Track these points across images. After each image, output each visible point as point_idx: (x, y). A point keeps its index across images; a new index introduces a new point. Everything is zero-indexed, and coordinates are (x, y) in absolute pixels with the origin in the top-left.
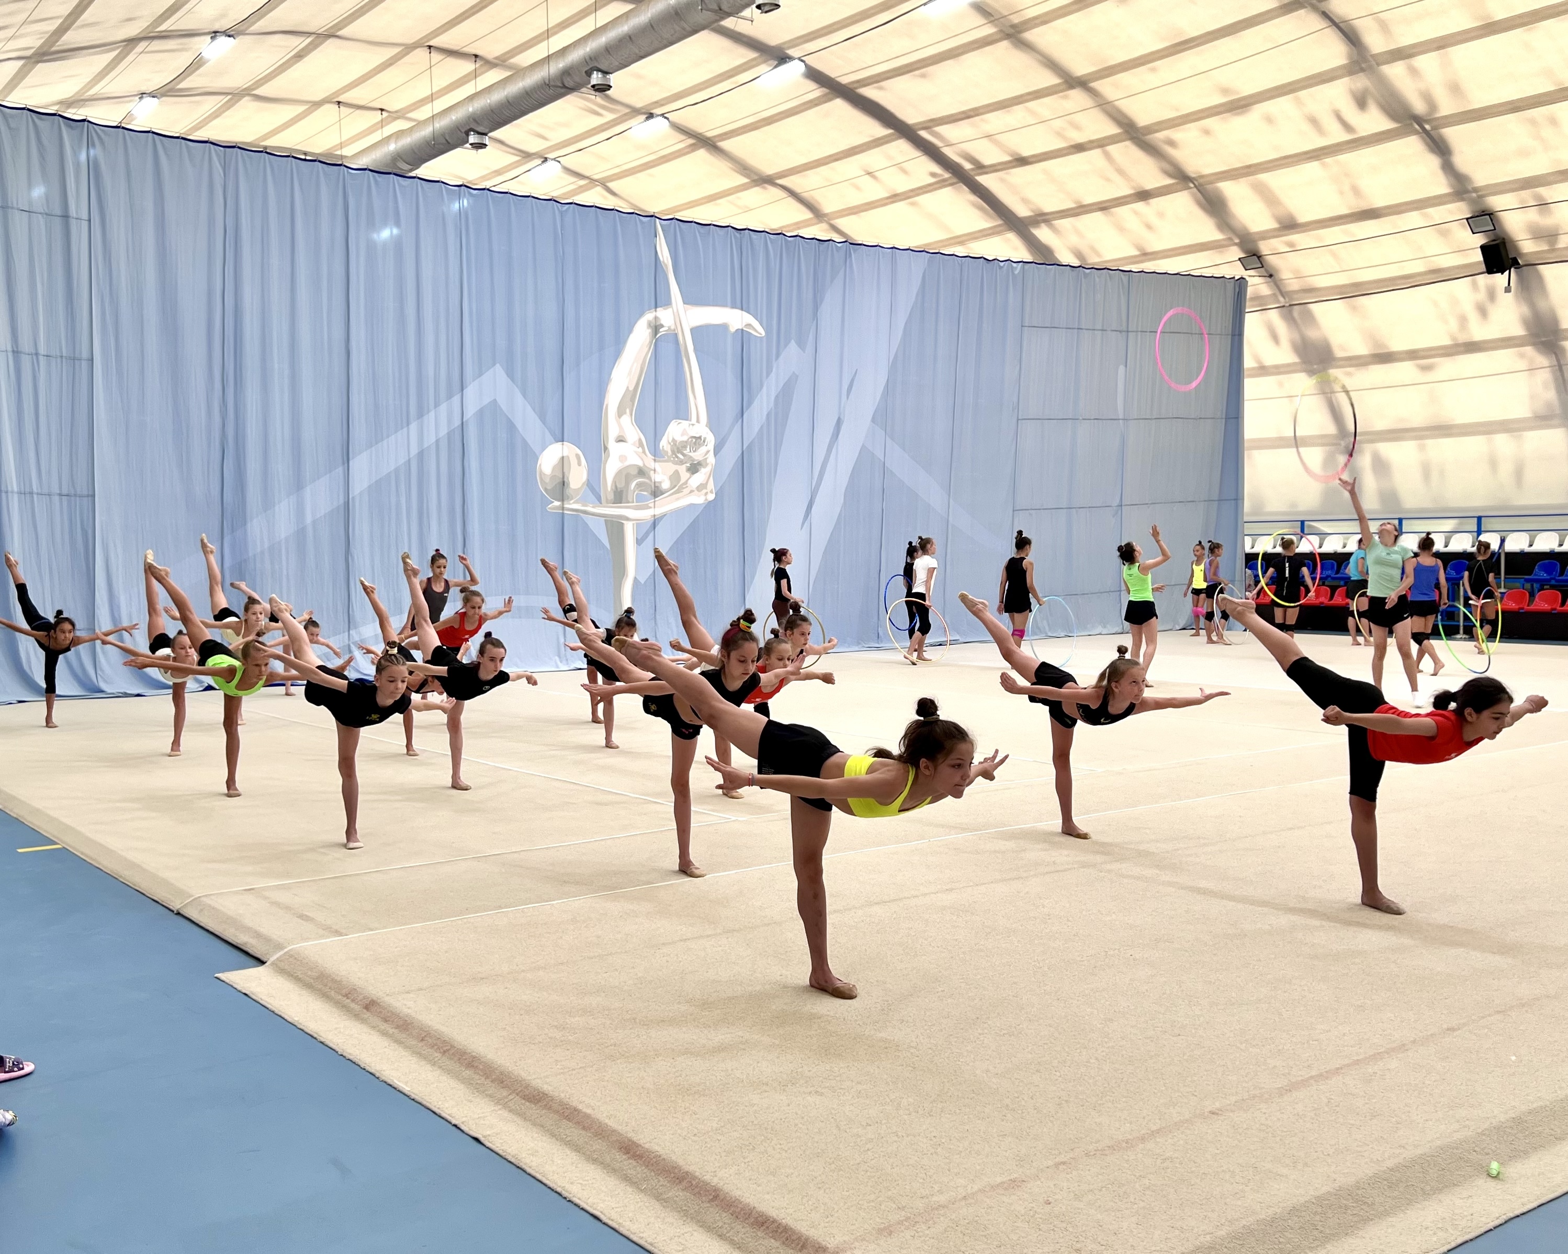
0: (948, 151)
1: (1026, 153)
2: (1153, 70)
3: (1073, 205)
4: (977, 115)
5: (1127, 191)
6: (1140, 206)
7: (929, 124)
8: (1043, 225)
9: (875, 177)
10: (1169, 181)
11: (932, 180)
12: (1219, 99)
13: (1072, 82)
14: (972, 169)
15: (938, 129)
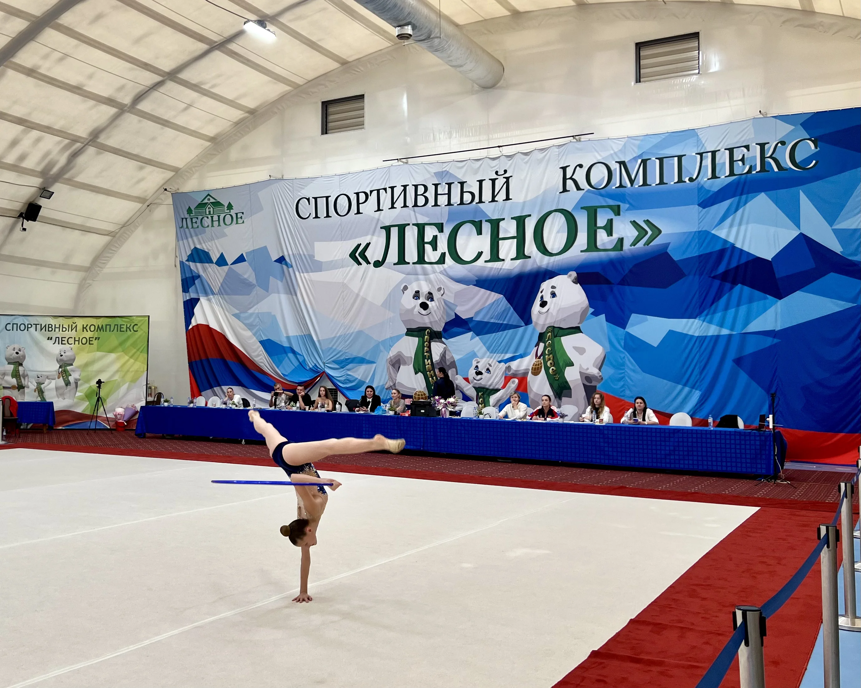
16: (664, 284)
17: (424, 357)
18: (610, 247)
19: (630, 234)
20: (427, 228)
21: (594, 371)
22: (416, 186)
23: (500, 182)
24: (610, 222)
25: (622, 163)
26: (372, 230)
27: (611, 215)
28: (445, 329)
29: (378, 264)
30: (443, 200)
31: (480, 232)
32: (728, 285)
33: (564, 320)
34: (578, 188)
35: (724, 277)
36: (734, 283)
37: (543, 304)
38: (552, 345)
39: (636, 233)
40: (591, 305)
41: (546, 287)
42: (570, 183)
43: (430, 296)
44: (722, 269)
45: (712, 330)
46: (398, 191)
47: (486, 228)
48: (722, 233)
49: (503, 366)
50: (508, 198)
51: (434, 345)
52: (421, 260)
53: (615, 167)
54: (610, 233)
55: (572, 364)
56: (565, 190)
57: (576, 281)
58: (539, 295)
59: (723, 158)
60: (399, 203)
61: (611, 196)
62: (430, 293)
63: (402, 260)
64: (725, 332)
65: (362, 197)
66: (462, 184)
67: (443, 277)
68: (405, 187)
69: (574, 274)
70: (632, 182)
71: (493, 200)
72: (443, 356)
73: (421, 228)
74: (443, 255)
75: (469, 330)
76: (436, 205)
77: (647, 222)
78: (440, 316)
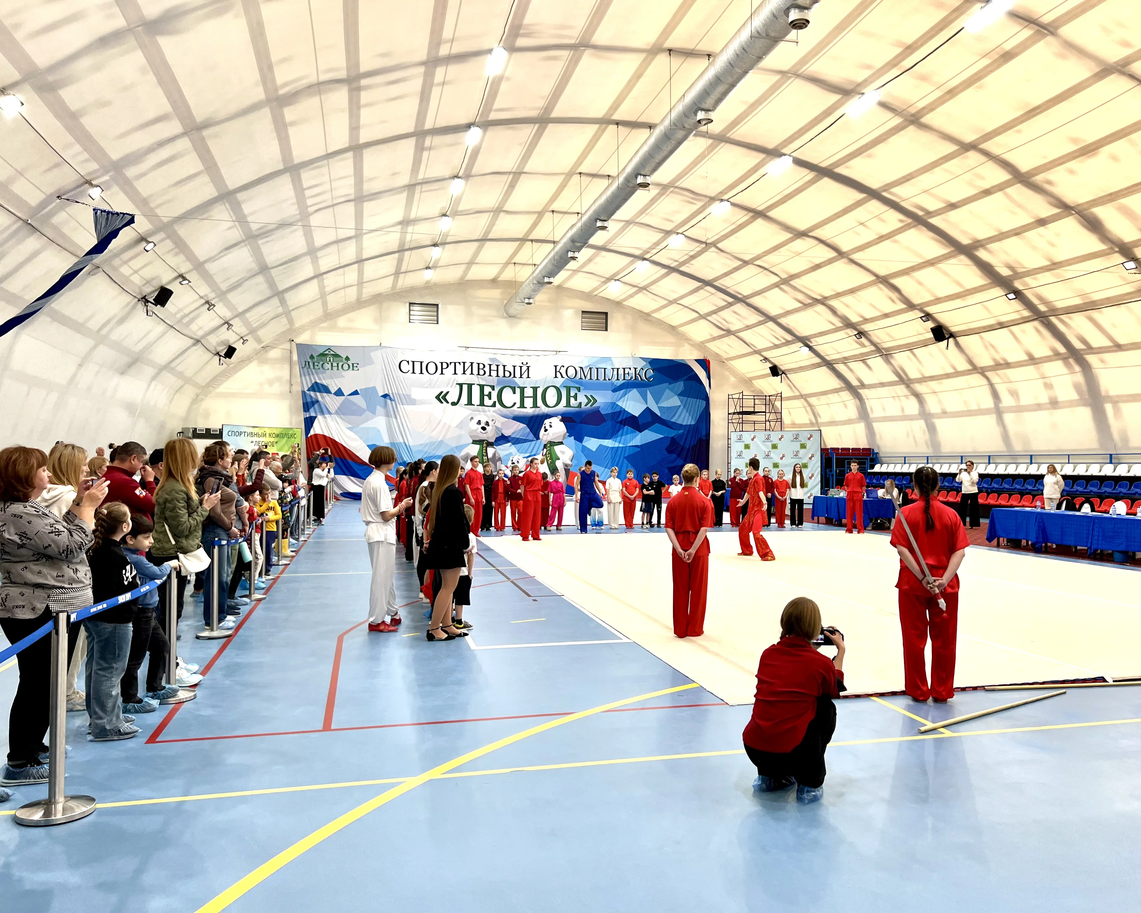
0: (904, 204)
1: (954, 200)
2: (1019, 131)
3: (996, 233)
4: (913, 178)
5: (1028, 220)
6: (1041, 230)
7: (886, 188)
8: (980, 249)
9: (865, 226)
10: (1057, 211)
11: (901, 225)
12: (1072, 148)
13: (966, 147)
14: (924, 215)
15: (893, 190)
16: (598, 424)
17: (483, 455)
18: (576, 406)
19: (584, 401)
20: (485, 387)
21: (569, 462)
22: (479, 364)
23: (524, 368)
24: (576, 394)
25: (581, 368)
26: (450, 385)
27: (577, 392)
28: (495, 441)
29: (453, 404)
30: (494, 373)
31: (514, 393)
32: (622, 426)
33: (555, 438)
34: (562, 377)
35: (621, 422)
36: (625, 425)
37: (546, 430)
38: (550, 450)
39: (587, 401)
40: (568, 432)
41: (547, 422)
42: (558, 374)
43: (487, 424)
44: (620, 419)
45: (617, 445)
46: (467, 365)
47: (518, 391)
48: (620, 403)
49: (525, 460)
50: (528, 377)
51: (488, 449)
52: (482, 404)
53: (578, 369)
54: (576, 400)
55: (559, 459)
56: (556, 377)
57: (561, 420)
58: (544, 426)
59: (621, 372)
60: (468, 372)
61: (576, 382)
62: (487, 422)
63: (470, 403)
64: (621, 445)
65: (445, 366)
66: (504, 366)
67: (494, 414)
68: (472, 363)
69: (560, 417)
70: (585, 377)
71: (521, 377)
72: (494, 455)
73: (482, 387)
74: (495, 402)
75: (509, 442)
76: (490, 375)
77: (591, 396)
78: (493, 434)
